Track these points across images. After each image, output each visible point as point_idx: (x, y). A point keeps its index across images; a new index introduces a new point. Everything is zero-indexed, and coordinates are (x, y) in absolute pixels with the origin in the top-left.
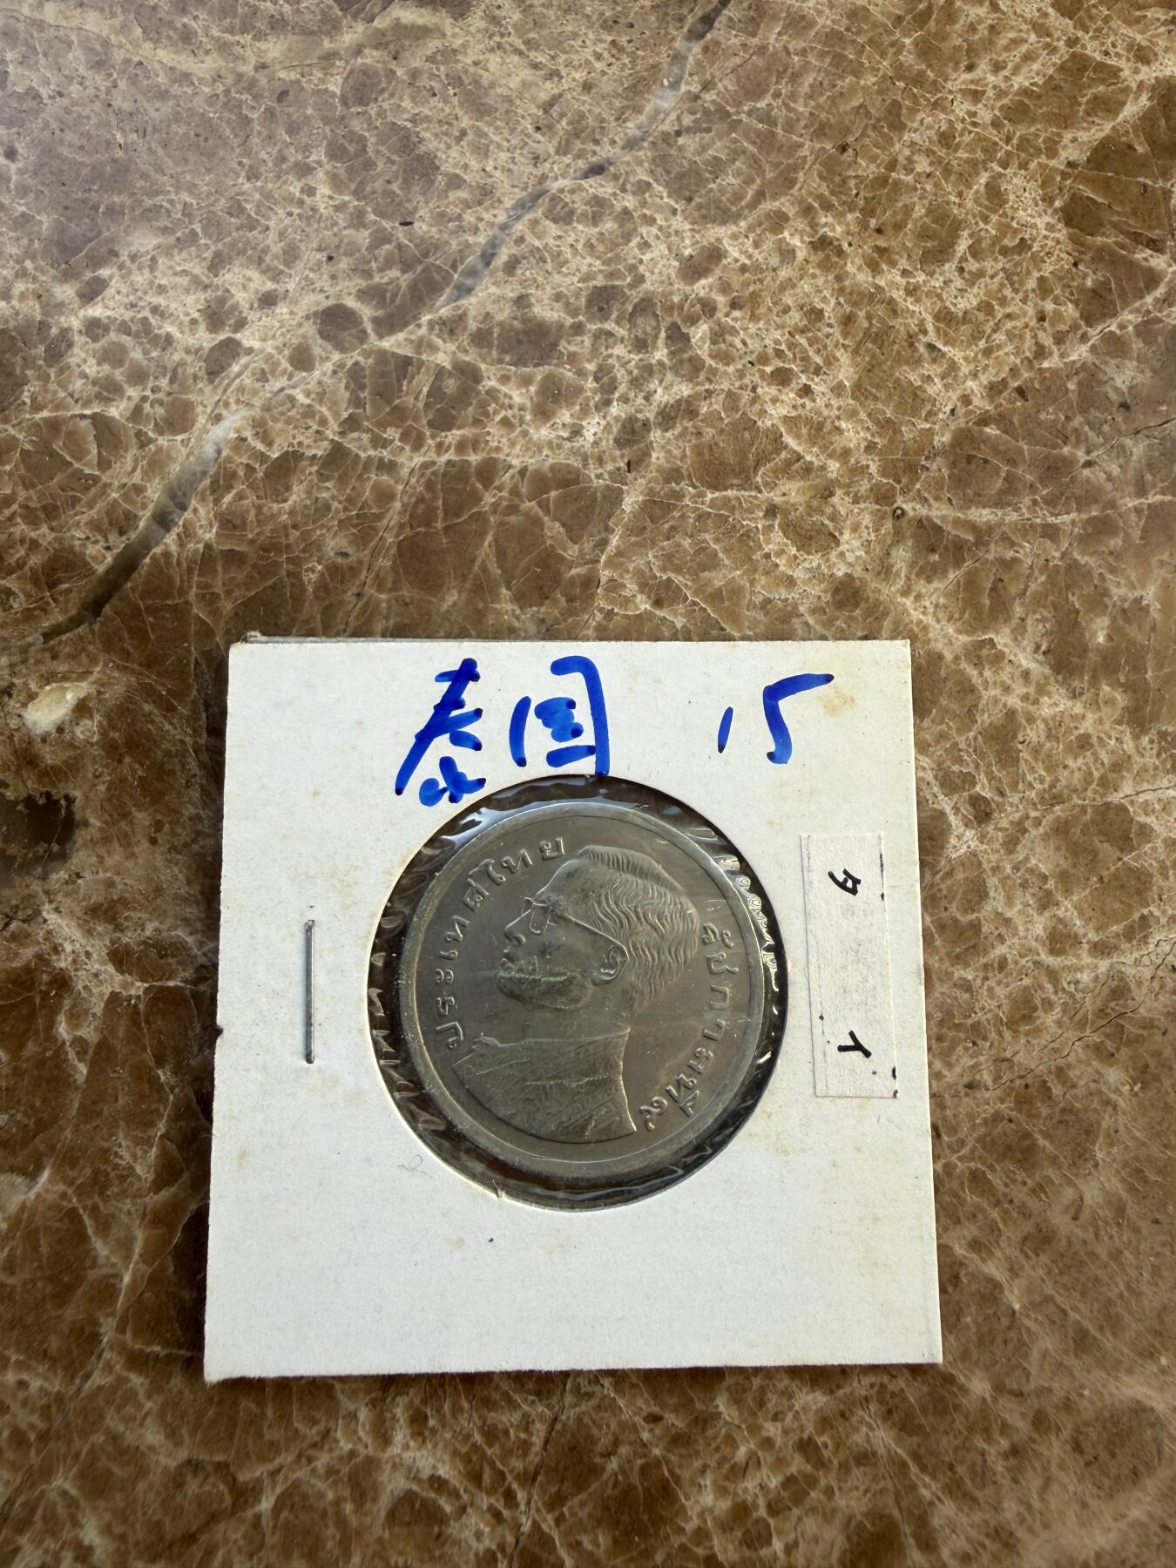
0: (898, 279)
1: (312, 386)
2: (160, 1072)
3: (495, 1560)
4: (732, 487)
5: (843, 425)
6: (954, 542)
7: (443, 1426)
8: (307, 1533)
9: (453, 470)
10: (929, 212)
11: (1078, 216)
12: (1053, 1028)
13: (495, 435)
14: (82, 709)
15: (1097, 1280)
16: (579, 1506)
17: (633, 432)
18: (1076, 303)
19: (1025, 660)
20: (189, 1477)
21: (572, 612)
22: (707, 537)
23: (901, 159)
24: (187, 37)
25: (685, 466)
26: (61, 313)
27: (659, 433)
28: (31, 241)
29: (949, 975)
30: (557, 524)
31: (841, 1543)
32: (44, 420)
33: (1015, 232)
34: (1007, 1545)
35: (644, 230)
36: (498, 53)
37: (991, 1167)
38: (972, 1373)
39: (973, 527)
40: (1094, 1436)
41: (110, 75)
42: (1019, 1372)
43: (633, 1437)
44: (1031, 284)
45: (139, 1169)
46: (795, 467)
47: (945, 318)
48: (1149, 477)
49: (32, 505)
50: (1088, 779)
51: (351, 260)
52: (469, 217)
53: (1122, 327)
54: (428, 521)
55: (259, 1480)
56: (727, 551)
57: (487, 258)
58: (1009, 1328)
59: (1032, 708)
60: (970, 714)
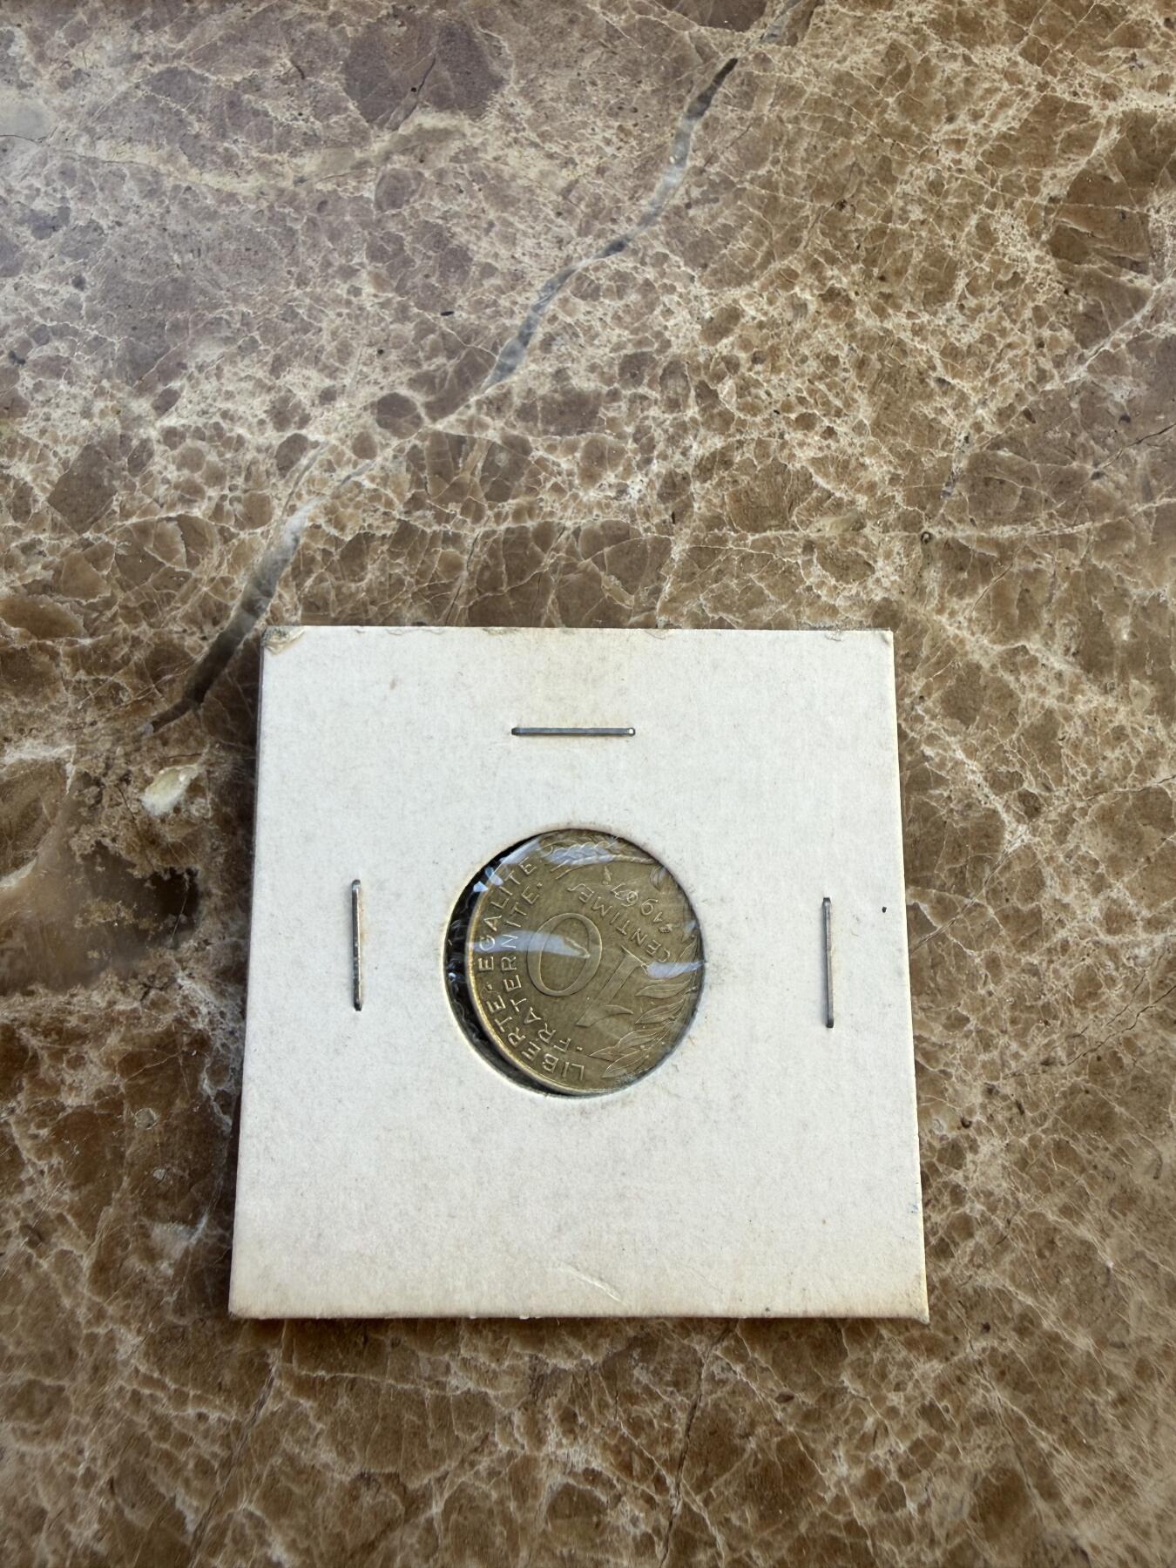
0: (904, 321)
1: (376, 472)
3: (653, 1543)
4: (770, 528)
7: (592, 1422)
8: (476, 1532)
9: (512, 537)
10: (927, 256)
11: (1064, 248)
12: (1119, 1003)
13: (547, 499)
14: (194, 789)
16: (725, 1486)
17: (674, 485)
18: (1070, 327)
19: (1058, 663)
20: (363, 1489)
22: (752, 576)
23: (895, 210)
24: (229, 160)
25: (725, 513)
26: (140, 426)
28: (106, 362)
29: (1017, 961)
31: (970, 1498)
32: (135, 525)
33: (1008, 267)
34: (1123, 1487)
35: (665, 299)
36: (516, 147)
37: (1074, 1137)
38: (1075, 1329)
39: (997, 544)
41: (162, 202)
42: (1119, 1325)
43: (767, 1417)
44: (1028, 313)
46: (827, 504)
47: (951, 353)
48: (1154, 482)
49: (131, 605)
51: (400, 352)
52: (504, 302)
53: (1115, 345)
55: (428, 1487)
56: (771, 587)
57: (524, 338)
58: (1105, 1286)
59: (1068, 707)
60: (1012, 718)
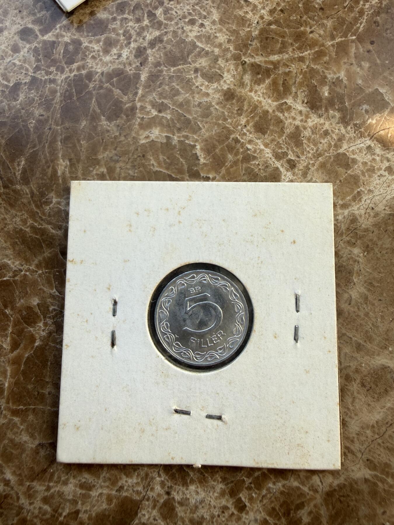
2: (6, 311)
5: (218, 35)
6: (266, 70)
15: (361, 325)
21: (128, 120)
27: (150, 50)
30: (118, 90)
40: (369, 380)
45: (4, 346)
50: (330, 145)
54: (70, 97)
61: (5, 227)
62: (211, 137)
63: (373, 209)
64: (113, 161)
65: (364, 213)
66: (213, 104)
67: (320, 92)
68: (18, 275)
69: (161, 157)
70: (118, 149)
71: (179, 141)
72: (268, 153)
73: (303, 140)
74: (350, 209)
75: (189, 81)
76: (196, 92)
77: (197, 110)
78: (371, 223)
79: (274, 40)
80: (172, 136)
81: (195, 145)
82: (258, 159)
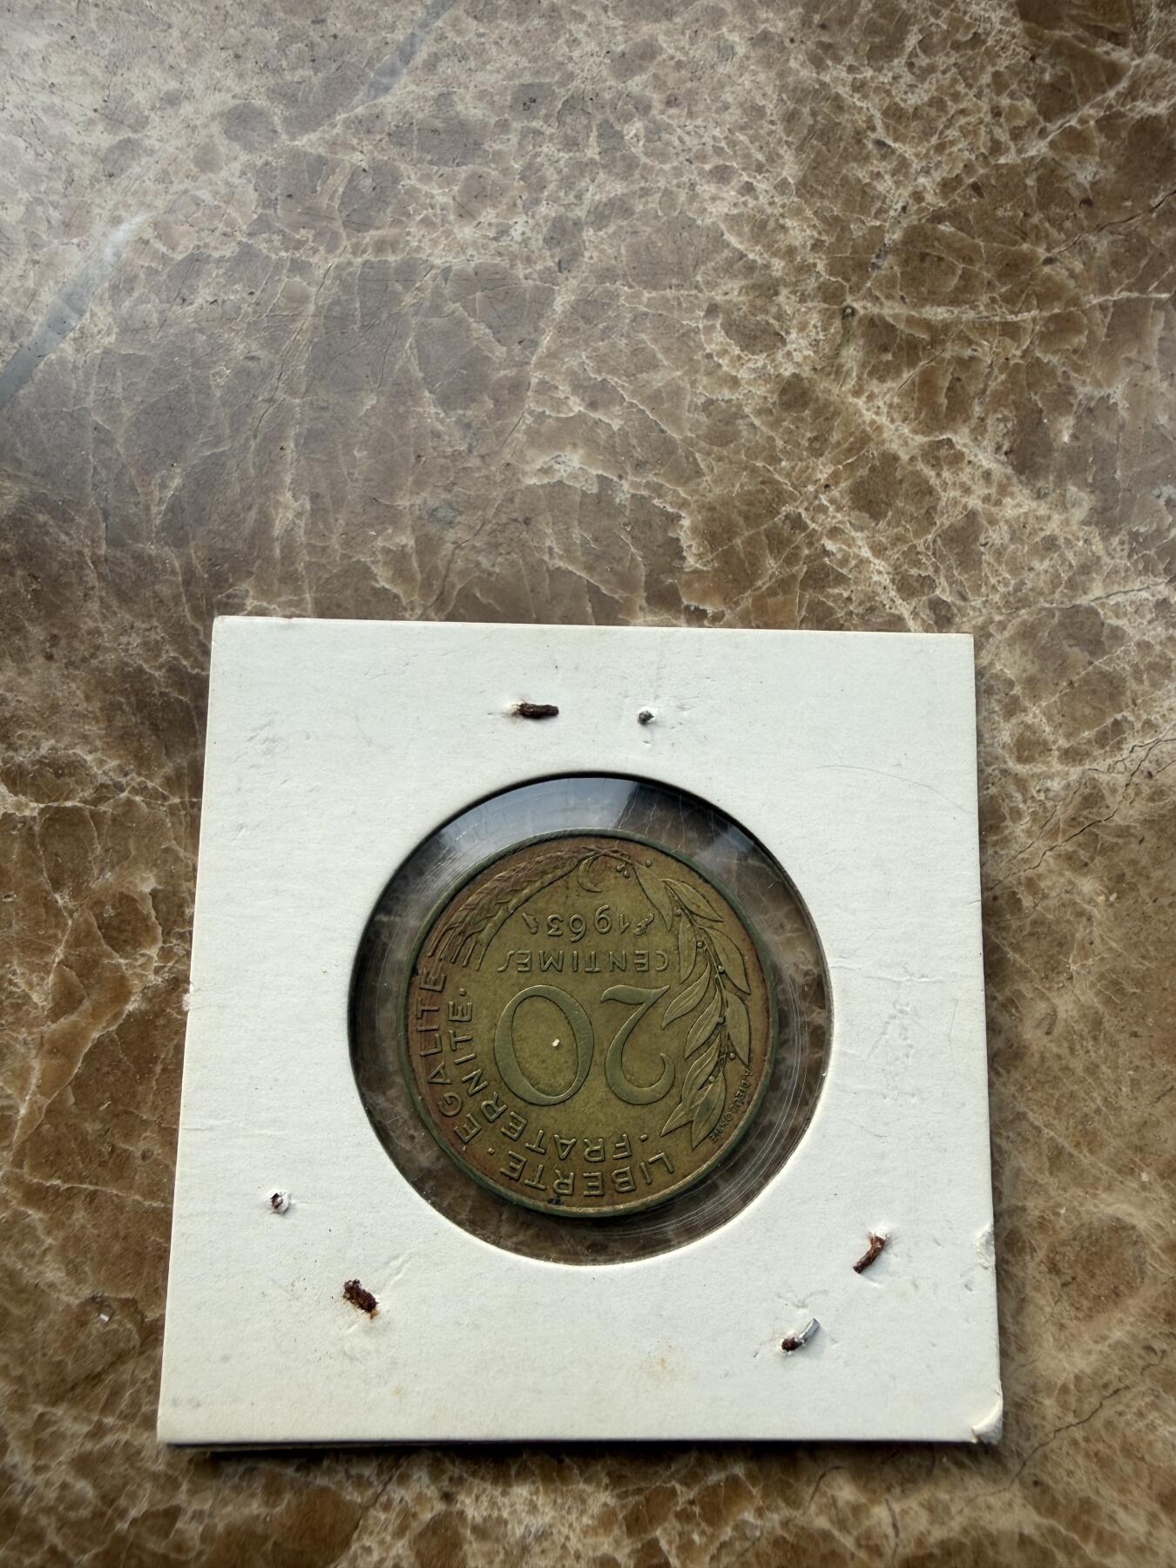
0: (844, 74)
1: (219, 187)
2: (57, 896)
4: (670, 286)
5: (789, 223)
6: (908, 342)
9: (371, 272)
10: (876, 7)
11: (1033, 10)
12: (1023, 838)
13: (415, 234)
15: (1072, 1095)
17: (564, 231)
18: (1034, 98)
19: (986, 460)
20: (95, 1315)
21: (499, 415)
22: (643, 336)
25: (620, 266)
27: (591, 232)
30: (483, 326)
33: (968, 26)
35: (573, 27)
39: (927, 325)
40: (1072, 1256)
44: (986, 78)
45: (35, 997)
46: (737, 266)
47: (894, 114)
48: (1114, 274)
50: (1055, 583)
51: (260, 59)
52: (386, 15)
53: (1083, 121)
54: (345, 319)
56: (667, 350)
57: (406, 53)
59: (994, 509)
60: (929, 518)
61: (93, 656)
62: (726, 502)
63: (1150, 775)
64: (439, 520)
65: (1124, 784)
66: (747, 410)
67: (1048, 428)
68: (109, 799)
69: (577, 534)
70: (456, 489)
71: (633, 496)
72: (880, 572)
73: (983, 553)
74: (1087, 767)
75: (689, 337)
76: (702, 370)
77: (698, 420)
78: (1142, 813)
79: (943, 265)
80: (615, 479)
81: (679, 517)
82: (849, 585)
